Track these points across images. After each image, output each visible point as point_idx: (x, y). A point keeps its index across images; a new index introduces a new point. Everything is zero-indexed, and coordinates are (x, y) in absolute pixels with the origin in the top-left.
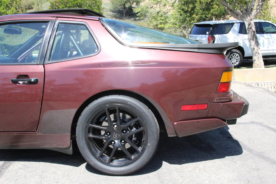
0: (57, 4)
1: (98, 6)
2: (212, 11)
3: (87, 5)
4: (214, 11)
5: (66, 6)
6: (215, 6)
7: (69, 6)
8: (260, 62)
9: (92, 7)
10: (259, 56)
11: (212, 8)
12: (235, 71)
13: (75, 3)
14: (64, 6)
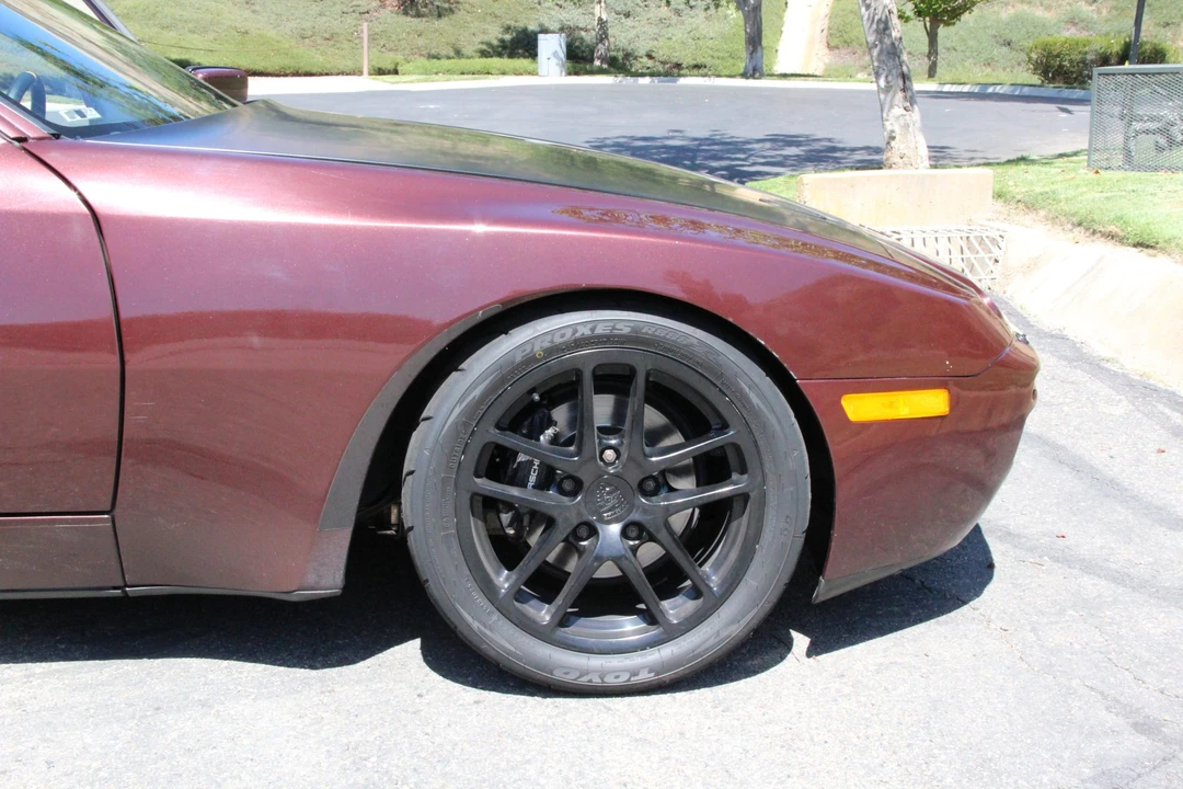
8: (912, 145)
10: (908, 118)
12: (805, 182)
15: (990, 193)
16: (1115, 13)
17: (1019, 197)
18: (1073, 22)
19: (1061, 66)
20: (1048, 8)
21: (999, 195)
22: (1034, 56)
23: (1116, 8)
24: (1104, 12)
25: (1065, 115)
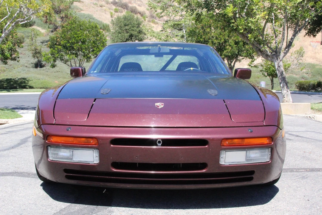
0: (58, 39)
1: (103, 43)
2: (225, 52)
3: (92, 42)
4: (227, 52)
5: (69, 42)
6: (228, 47)
7: (72, 42)
8: (289, 99)
9: (96, 44)
10: (288, 93)
11: (225, 49)
13: (79, 39)
14: (66, 41)
15: (310, 108)
16: (312, 76)
17: (316, 109)
18: (303, 78)
19: (304, 87)
20: (297, 75)
21: (312, 109)
22: (297, 85)
23: (313, 75)
24: (310, 76)
25: (310, 97)
